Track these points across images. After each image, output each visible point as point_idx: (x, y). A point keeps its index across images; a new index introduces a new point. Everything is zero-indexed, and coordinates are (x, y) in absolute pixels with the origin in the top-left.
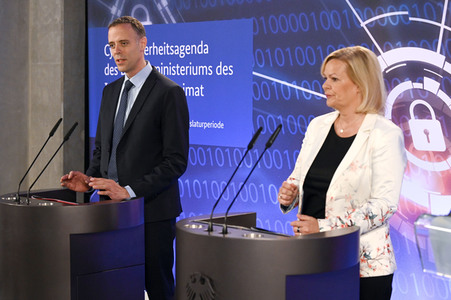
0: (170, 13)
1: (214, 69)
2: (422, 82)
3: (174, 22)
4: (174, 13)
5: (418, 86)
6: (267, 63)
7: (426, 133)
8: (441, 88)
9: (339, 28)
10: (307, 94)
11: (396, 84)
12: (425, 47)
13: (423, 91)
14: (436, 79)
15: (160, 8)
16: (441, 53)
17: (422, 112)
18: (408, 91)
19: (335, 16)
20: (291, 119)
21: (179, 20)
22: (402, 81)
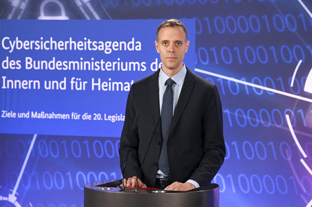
0: (92, 9)
1: (148, 66)
3: (97, 17)
4: (98, 9)
6: (212, 60)
9: (294, 30)
10: (259, 90)
15: (79, 4)
19: (290, 20)
20: (239, 112)
21: (103, 16)
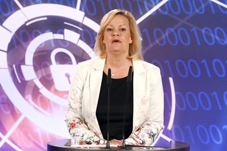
2: (62, 33)
5: (58, 36)
7: (68, 76)
8: (81, 38)
11: (37, 35)
12: (65, 4)
13: (64, 41)
14: (77, 31)
16: (81, 9)
17: (63, 59)
18: (49, 41)
22: (43, 32)
